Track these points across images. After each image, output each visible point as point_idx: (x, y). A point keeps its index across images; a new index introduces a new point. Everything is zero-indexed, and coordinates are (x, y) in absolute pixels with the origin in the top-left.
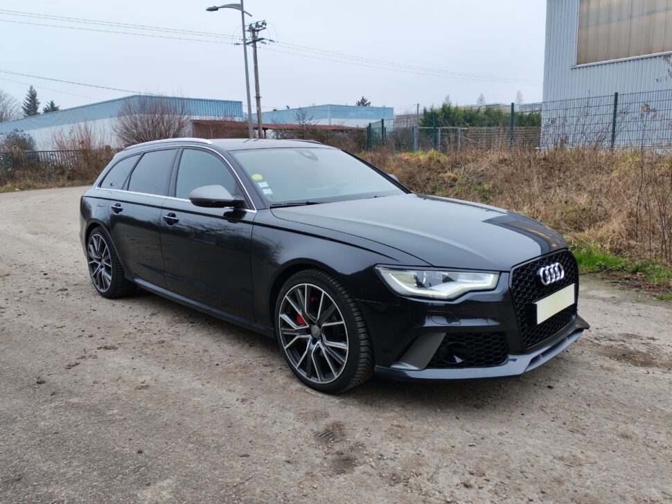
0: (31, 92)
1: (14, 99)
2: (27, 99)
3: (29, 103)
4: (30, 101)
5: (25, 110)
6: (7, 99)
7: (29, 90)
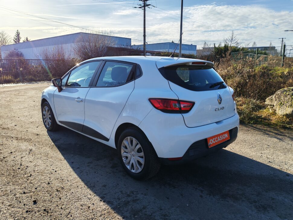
0: (17, 33)
1: (9, 36)
2: (16, 36)
3: (16, 38)
4: (17, 37)
5: (14, 41)
6: (6, 36)
7: (17, 32)
